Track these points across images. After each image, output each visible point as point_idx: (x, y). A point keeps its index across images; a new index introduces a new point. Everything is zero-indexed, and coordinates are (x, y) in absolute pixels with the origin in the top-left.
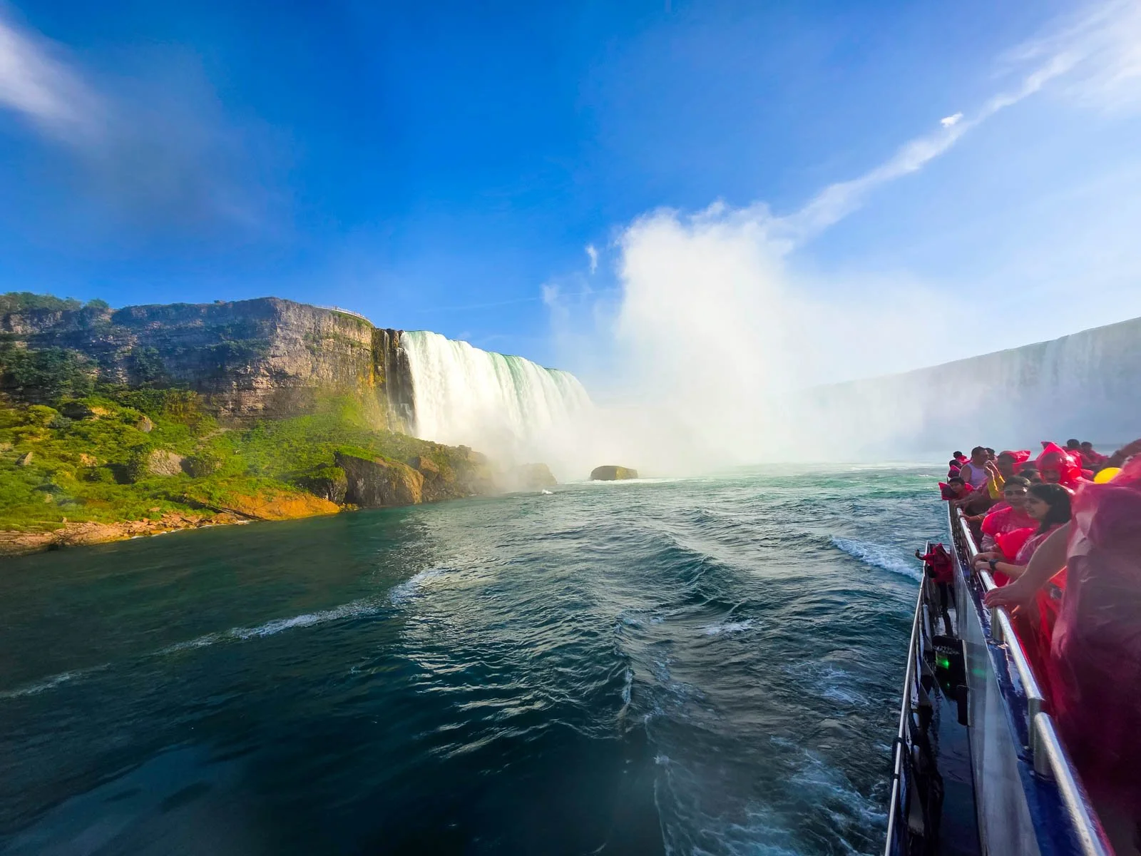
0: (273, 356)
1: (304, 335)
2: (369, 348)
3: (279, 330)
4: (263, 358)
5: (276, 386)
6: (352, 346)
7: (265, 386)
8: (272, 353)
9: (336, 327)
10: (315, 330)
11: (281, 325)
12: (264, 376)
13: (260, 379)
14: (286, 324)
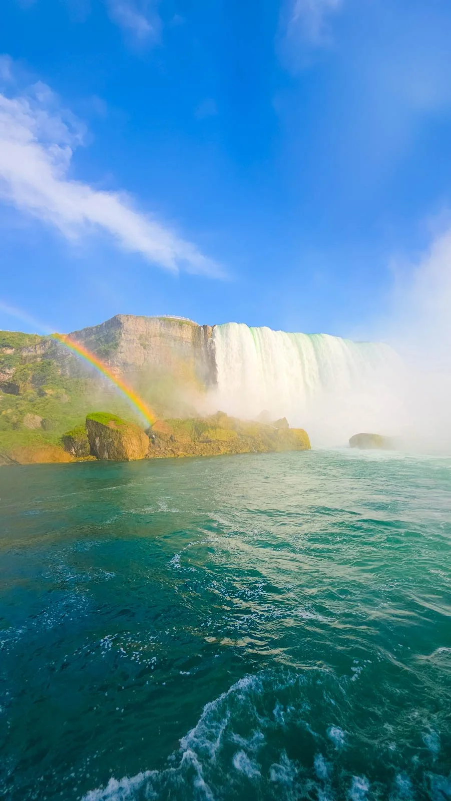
0: (121, 353)
1: (138, 336)
2: (189, 341)
3: (123, 335)
4: (115, 355)
5: (124, 372)
6: (175, 340)
7: (118, 372)
8: (119, 351)
9: (162, 328)
10: (146, 332)
11: (124, 332)
12: (117, 366)
13: (116, 368)
14: (127, 331)
